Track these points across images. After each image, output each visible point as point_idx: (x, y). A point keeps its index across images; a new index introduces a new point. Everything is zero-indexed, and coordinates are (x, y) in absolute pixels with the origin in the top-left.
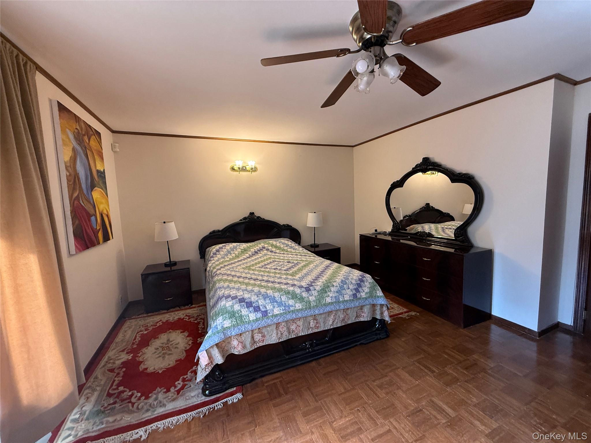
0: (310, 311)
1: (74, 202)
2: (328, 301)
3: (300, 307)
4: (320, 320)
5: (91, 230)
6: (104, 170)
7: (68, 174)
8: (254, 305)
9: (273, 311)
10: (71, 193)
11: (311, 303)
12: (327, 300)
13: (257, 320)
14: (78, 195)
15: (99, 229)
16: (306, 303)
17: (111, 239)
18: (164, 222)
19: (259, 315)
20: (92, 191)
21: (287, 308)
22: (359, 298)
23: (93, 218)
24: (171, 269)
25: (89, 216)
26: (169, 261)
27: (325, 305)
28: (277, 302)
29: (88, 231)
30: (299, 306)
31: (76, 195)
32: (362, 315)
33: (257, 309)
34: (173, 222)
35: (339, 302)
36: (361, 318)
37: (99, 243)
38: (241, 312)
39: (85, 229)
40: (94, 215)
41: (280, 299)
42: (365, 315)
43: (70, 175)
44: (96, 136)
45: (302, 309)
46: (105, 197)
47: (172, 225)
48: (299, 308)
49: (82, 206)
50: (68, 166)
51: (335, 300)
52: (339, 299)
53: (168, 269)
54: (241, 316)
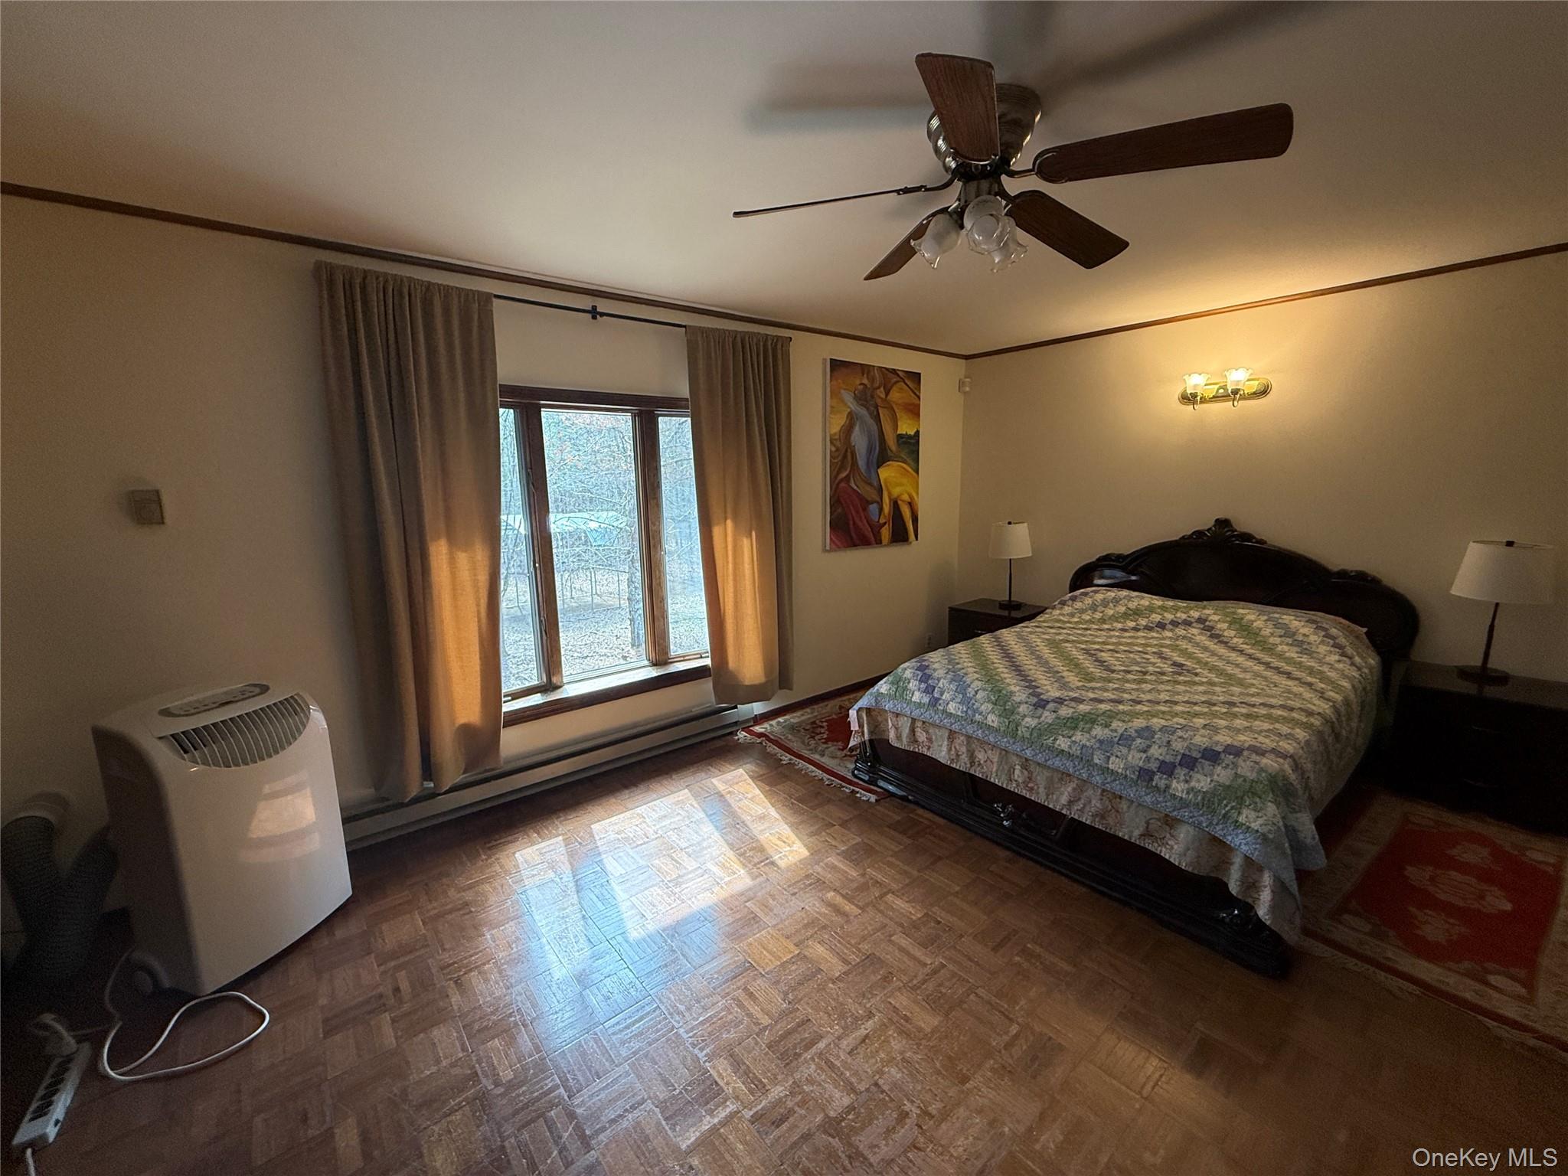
0: (1014, 743)
1: (838, 484)
2: (1059, 745)
3: (995, 725)
4: (1039, 778)
5: (865, 521)
6: (918, 432)
7: (833, 449)
8: (930, 682)
9: (948, 704)
10: (835, 473)
11: (1019, 728)
12: (1058, 742)
13: (920, 705)
14: (848, 476)
15: (885, 523)
16: (1009, 722)
17: (910, 540)
18: (1010, 523)
19: (926, 700)
20: (878, 467)
21: (970, 712)
22: (1156, 786)
23: (873, 508)
24: (1010, 613)
25: (865, 503)
26: (1007, 599)
27: (1051, 749)
28: (964, 695)
29: (860, 524)
30: (993, 720)
31: (843, 475)
32: (1170, 843)
33: (929, 690)
34: (1026, 524)
35: (1090, 763)
36: (1164, 849)
37: (879, 542)
38: (909, 682)
39: (854, 523)
40: (878, 503)
41: (973, 693)
42: (1176, 847)
43: (837, 450)
44: (906, 381)
45: (997, 730)
46: (912, 475)
47: (1021, 531)
48: (992, 724)
49: (855, 490)
50: (836, 440)
51: (1079, 752)
52: (1092, 759)
53: (1006, 613)
54: (905, 689)
